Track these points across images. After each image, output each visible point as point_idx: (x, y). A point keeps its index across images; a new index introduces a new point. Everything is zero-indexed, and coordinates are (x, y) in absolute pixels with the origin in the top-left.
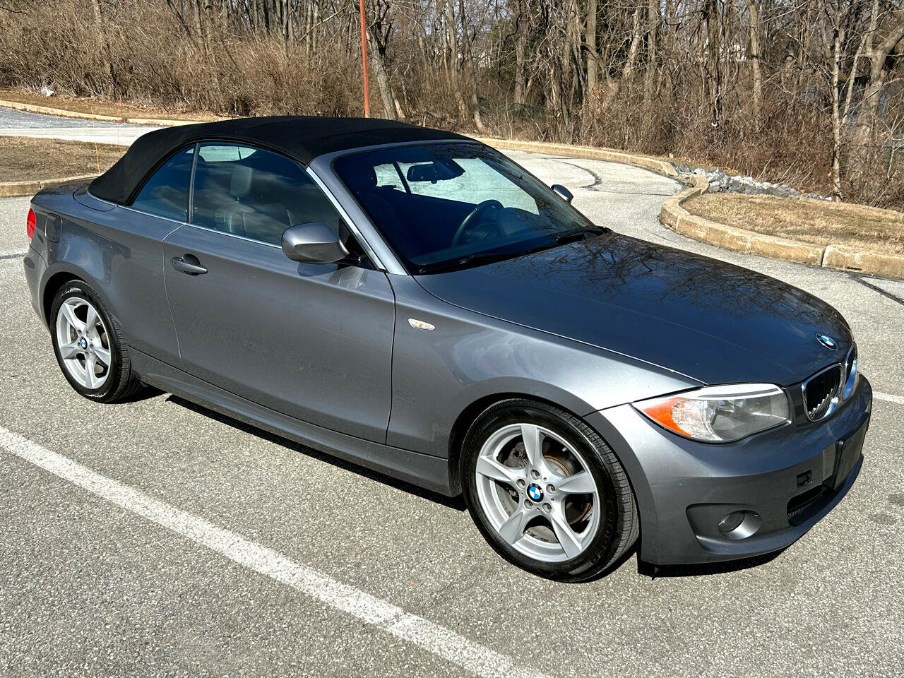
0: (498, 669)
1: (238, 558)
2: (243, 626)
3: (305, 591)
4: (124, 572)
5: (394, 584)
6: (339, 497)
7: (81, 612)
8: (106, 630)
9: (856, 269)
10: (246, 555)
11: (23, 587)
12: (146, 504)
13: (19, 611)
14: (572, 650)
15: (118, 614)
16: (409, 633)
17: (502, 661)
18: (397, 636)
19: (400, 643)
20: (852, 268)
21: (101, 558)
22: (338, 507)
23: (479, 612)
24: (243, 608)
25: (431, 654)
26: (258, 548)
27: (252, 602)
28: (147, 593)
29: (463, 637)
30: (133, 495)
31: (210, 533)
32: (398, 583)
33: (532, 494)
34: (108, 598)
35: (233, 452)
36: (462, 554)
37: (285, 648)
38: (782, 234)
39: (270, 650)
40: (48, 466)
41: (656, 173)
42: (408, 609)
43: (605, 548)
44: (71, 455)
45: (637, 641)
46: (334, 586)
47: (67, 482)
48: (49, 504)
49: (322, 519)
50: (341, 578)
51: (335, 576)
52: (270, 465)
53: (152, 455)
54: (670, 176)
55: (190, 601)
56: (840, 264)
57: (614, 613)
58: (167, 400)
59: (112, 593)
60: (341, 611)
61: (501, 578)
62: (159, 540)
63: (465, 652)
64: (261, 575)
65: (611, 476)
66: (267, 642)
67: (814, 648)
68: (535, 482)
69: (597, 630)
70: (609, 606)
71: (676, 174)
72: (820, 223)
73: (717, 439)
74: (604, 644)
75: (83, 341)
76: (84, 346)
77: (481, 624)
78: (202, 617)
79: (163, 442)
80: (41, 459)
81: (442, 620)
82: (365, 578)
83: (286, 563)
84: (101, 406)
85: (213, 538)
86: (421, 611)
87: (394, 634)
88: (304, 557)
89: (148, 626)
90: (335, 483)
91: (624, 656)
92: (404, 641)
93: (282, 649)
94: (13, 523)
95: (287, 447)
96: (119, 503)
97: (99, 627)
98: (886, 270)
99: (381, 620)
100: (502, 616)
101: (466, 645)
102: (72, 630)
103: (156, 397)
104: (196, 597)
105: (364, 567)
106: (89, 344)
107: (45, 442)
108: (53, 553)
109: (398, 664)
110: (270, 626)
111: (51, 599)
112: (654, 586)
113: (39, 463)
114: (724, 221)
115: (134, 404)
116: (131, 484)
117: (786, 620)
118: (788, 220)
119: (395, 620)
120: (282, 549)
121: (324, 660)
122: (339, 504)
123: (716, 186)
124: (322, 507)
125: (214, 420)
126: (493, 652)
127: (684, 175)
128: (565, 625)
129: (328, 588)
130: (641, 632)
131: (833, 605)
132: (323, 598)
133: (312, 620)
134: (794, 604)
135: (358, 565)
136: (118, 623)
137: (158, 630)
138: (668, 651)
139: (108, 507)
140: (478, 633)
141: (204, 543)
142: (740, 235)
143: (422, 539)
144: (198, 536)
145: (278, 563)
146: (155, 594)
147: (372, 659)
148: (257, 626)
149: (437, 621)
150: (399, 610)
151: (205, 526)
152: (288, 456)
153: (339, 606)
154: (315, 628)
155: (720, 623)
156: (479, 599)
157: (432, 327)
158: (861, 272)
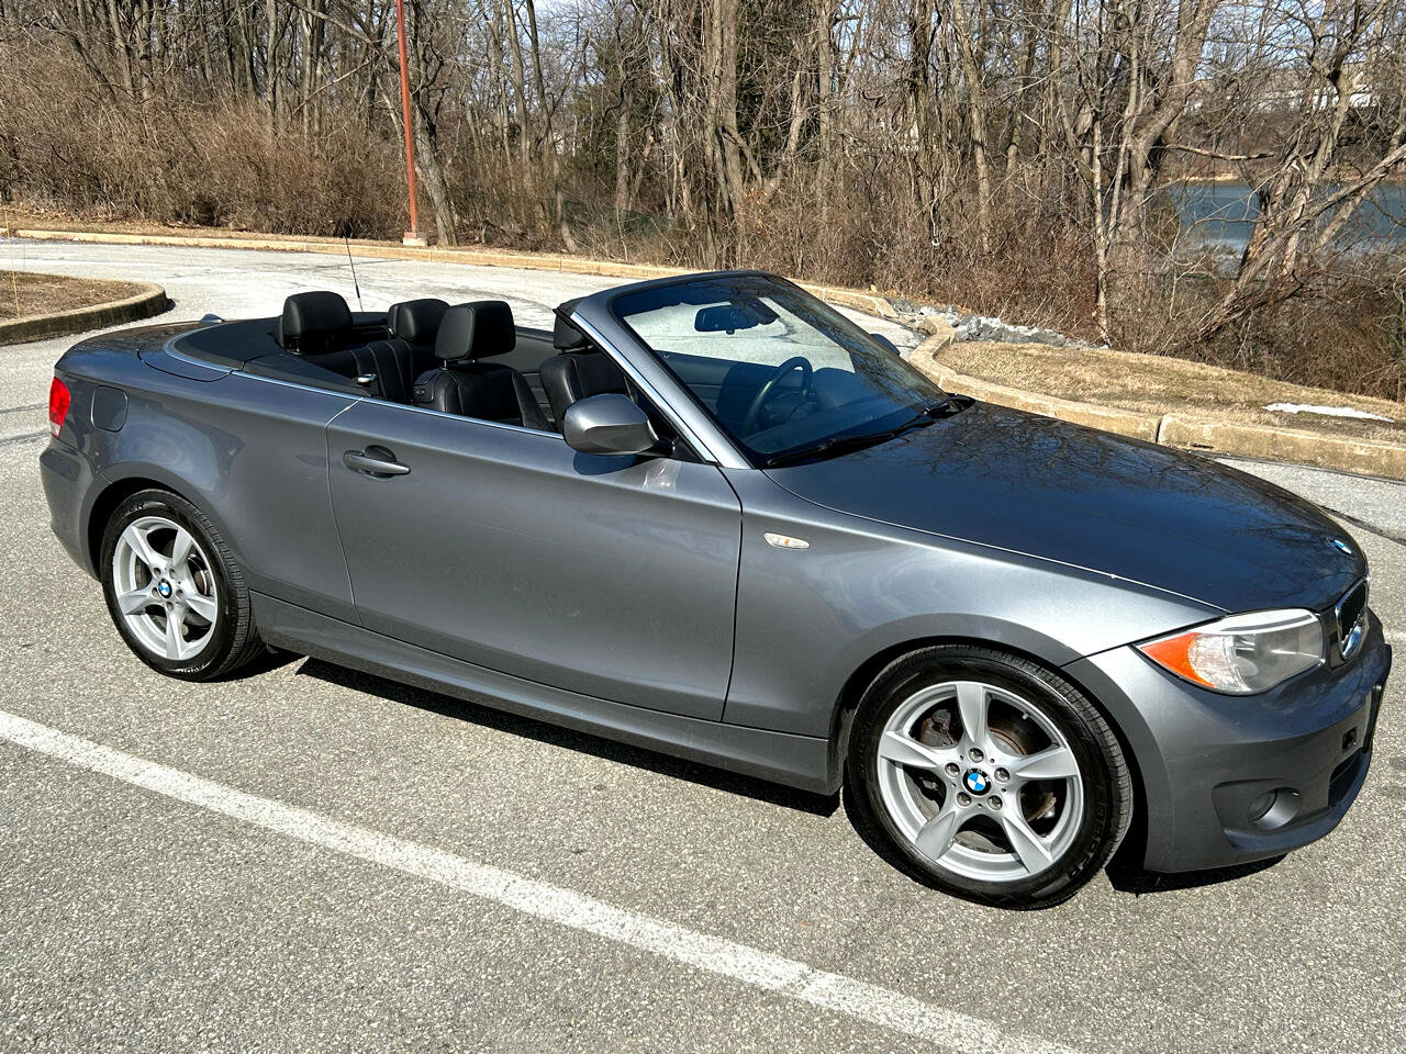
0: (984, 1039)
1: (525, 906)
2: (583, 1008)
3: (651, 949)
4: (358, 940)
5: (778, 929)
6: (635, 806)
7: (320, 1006)
8: (374, 1030)
9: (1205, 447)
10: (535, 902)
11: (207, 976)
12: (343, 834)
13: (221, 1012)
14: (1073, 1005)
15: (380, 1005)
16: (834, 999)
17: (984, 1028)
18: (817, 1006)
19: (828, 1014)
20: (1200, 446)
21: (311, 921)
22: (642, 821)
23: (919, 961)
24: (569, 980)
25: (879, 1027)
26: (550, 889)
27: (578, 970)
28: (411, 970)
29: (914, 1000)
30: (315, 821)
31: (465, 872)
32: (783, 928)
33: (972, 784)
34: (352, 981)
35: (440, 747)
36: (856, 879)
37: (662, 1036)
38: (1093, 400)
39: (641, 1041)
40: (153, 785)
41: (866, 313)
42: (815, 965)
43: (1091, 855)
44: (181, 765)
45: (1155, 985)
46: (691, 938)
47: (197, 808)
48: (186, 843)
49: (624, 840)
50: (694, 924)
51: (684, 922)
52: (507, 763)
53: (313, 758)
54: (887, 318)
55: (484, 977)
56: (1183, 440)
57: (1106, 948)
58: (298, 673)
59: (355, 974)
60: (719, 975)
61: (926, 911)
62: (390, 888)
63: (926, 1020)
64: (572, 929)
65: (1103, 750)
66: (629, 1028)
67: (1390, 976)
68: (975, 766)
69: (1094, 974)
70: (1095, 939)
71: (895, 315)
72: (1133, 383)
73: (1245, 689)
74: (1112, 992)
75: (164, 585)
76: (166, 593)
77: (929, 979)
78: (512, 998)
79: (321, 738)
80: (136, 775)
81: (872, 975)
82: (731, 924)
83: (601, 908)
84: (194, 686)
85: (474, 880)
86: (836, 967)
87: (812, 1002)
88: (625, 898)
89: (436, 1019)
90: (620, 786)
91: (1147, 1006)
92: (831, 1011)
93: (657, 1036)
94: (141, 877)
95: (521, 735)
96: (297, 834)
97: (361, 1026)
98: (1247, 447)
99: (784, 982)
100: (954, 964)
101: (923, 1010)
102: (321, 1035)
103: (278, 670)
104: (489, 970)
105: (722, 907)
106: (174, 589)
107: (130, 746)
108: (229, 918)
109: (838, 1044)
110: (620, 1003)
111: (262, 990)
112: (1141, 905)
113: (137, 781)
114: (1003, 382)
115: (245, 681)
116: (303, 805)
117: (1337, 939)
118: (1088, 379)
119: (804, 982)
120: (586, 887)
121: (727, 1048)
122: (640, 817)
123: (963, 332)
124: (617, 822)
125: (386, 701)
126: (965, 1017)
127: (906, 317)
128: (1047, 970)
129: (682, 942)
130: (1155, 972)
131: (1387, 916)
132: (683, 957)
133: (682, 991)
134: (1336, 917)
135: (712, 905)
136: (387, 1018)
137: (455, 1024)
138: (1202, 995)
139: (285, 844)
140: (932, 991)
141: (462, 888)
142: (1038, 402)
143: (786, 860)
144: (449, 877)
145: (591, 910)
146: (423, 970)
147: (798, 1041)
148: (603, 1006)
149: (866, 979)
150: (804, 967)
151: (450, 861)
152: (527, 748)
153: (711, 967)
154: (693, 1003)
155: (1253, 950)
156: (910, 942)
157: (803, 544)
158: (1213, 450)
